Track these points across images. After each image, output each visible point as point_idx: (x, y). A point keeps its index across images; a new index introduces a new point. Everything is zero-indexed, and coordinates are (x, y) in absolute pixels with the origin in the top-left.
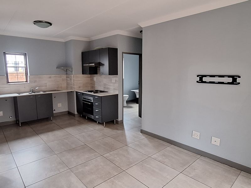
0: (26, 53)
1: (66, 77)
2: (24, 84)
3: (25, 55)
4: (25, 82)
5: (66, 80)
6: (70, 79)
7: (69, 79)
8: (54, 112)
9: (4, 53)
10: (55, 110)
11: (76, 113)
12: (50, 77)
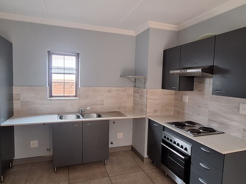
0: (79, 53)
1: (134, 92)
2: (72, 100)
3: (78, 55)
4: (73, 96)
5: (134, 96)
6: (140, 95)
7: (137, 95)
8: (110, 146)
9: (49, 51)
10: (112, 143)
11: (146, 156)
12: (110, 91)
